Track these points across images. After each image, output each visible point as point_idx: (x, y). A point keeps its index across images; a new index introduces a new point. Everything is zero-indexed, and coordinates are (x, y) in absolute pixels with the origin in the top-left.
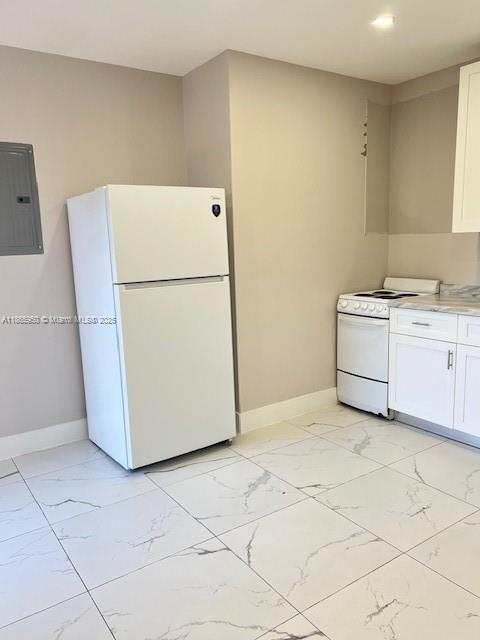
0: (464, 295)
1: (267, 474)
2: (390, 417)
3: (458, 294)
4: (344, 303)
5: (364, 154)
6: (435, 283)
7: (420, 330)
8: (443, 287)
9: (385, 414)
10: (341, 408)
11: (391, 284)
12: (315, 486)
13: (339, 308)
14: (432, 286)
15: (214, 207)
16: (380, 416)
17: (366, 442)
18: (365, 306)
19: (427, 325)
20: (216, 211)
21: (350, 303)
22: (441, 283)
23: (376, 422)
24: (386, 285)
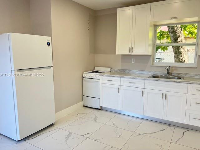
0: (118, 72)
1: (70, 133)
2: (100, 109)
3: (116, 71)
4: (86, 75)
5: (89, 30)
6: (110, 68)
7: (110, 82)
8: (112, 70)
9: (99, 108)
10: (85, 108)
11: (96, 69)
12: (87, 134)
13: (84, 76)
14: (109, 69)
15: (48, 43)
16: (97, 109)
17: (96, 117)
18: (92, 76)
19: (112, 81)
20: (48, 44)
21: (87, 75)
22: (111, 69)
23: (96, 111)
24: (95, 69)
